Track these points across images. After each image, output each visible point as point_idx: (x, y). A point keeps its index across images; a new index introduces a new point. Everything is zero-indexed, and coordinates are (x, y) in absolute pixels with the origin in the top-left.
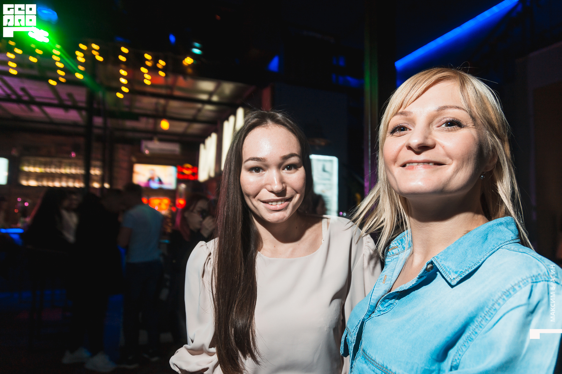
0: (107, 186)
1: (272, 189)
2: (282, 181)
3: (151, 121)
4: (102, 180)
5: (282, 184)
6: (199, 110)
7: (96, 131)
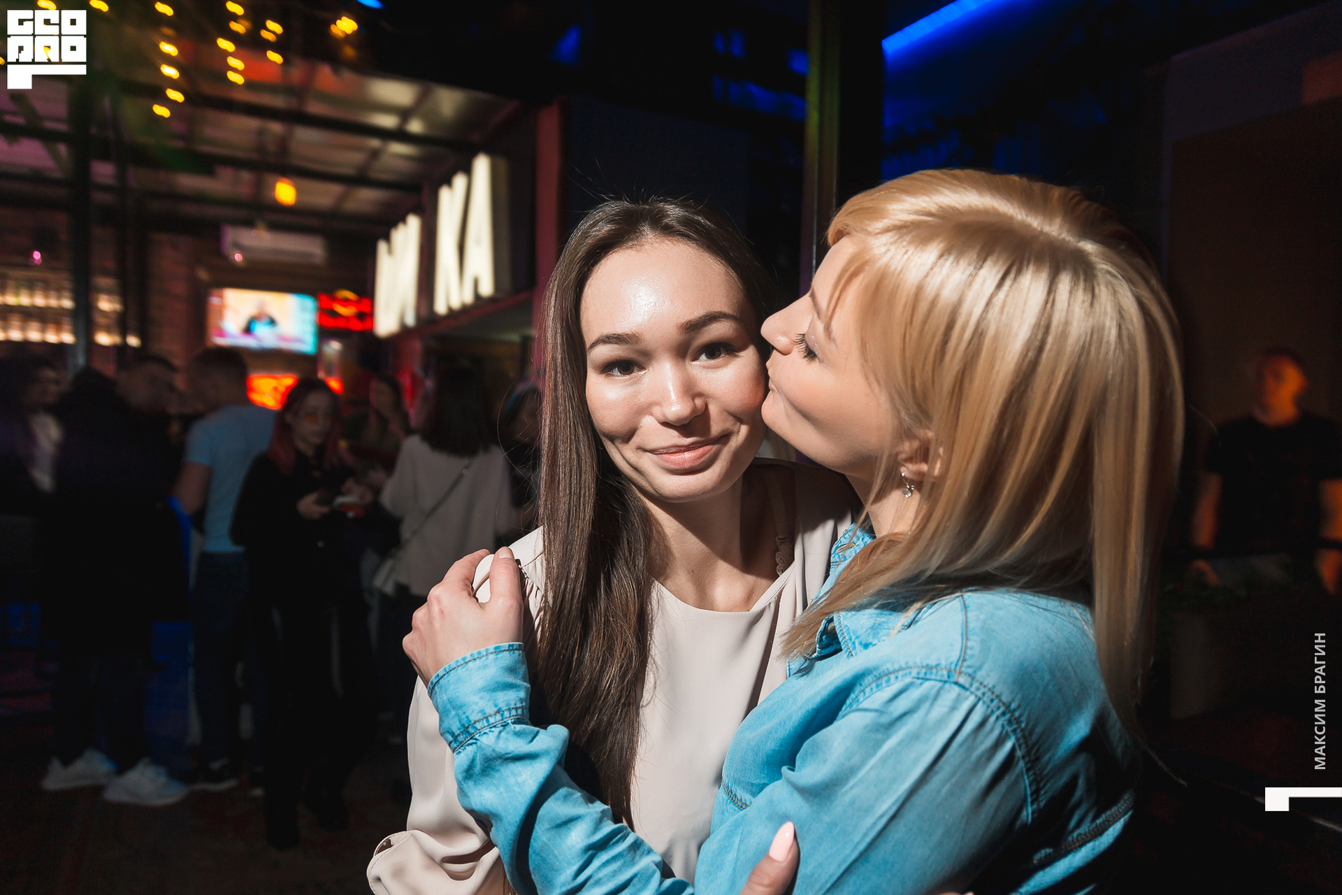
0: (133, 341)
1: (664, 416)
2: (691, 391)
3: (246, 176)
4: (122, 324)
5: (693, 400)
6: (375, 154)
7: (100, 197)
